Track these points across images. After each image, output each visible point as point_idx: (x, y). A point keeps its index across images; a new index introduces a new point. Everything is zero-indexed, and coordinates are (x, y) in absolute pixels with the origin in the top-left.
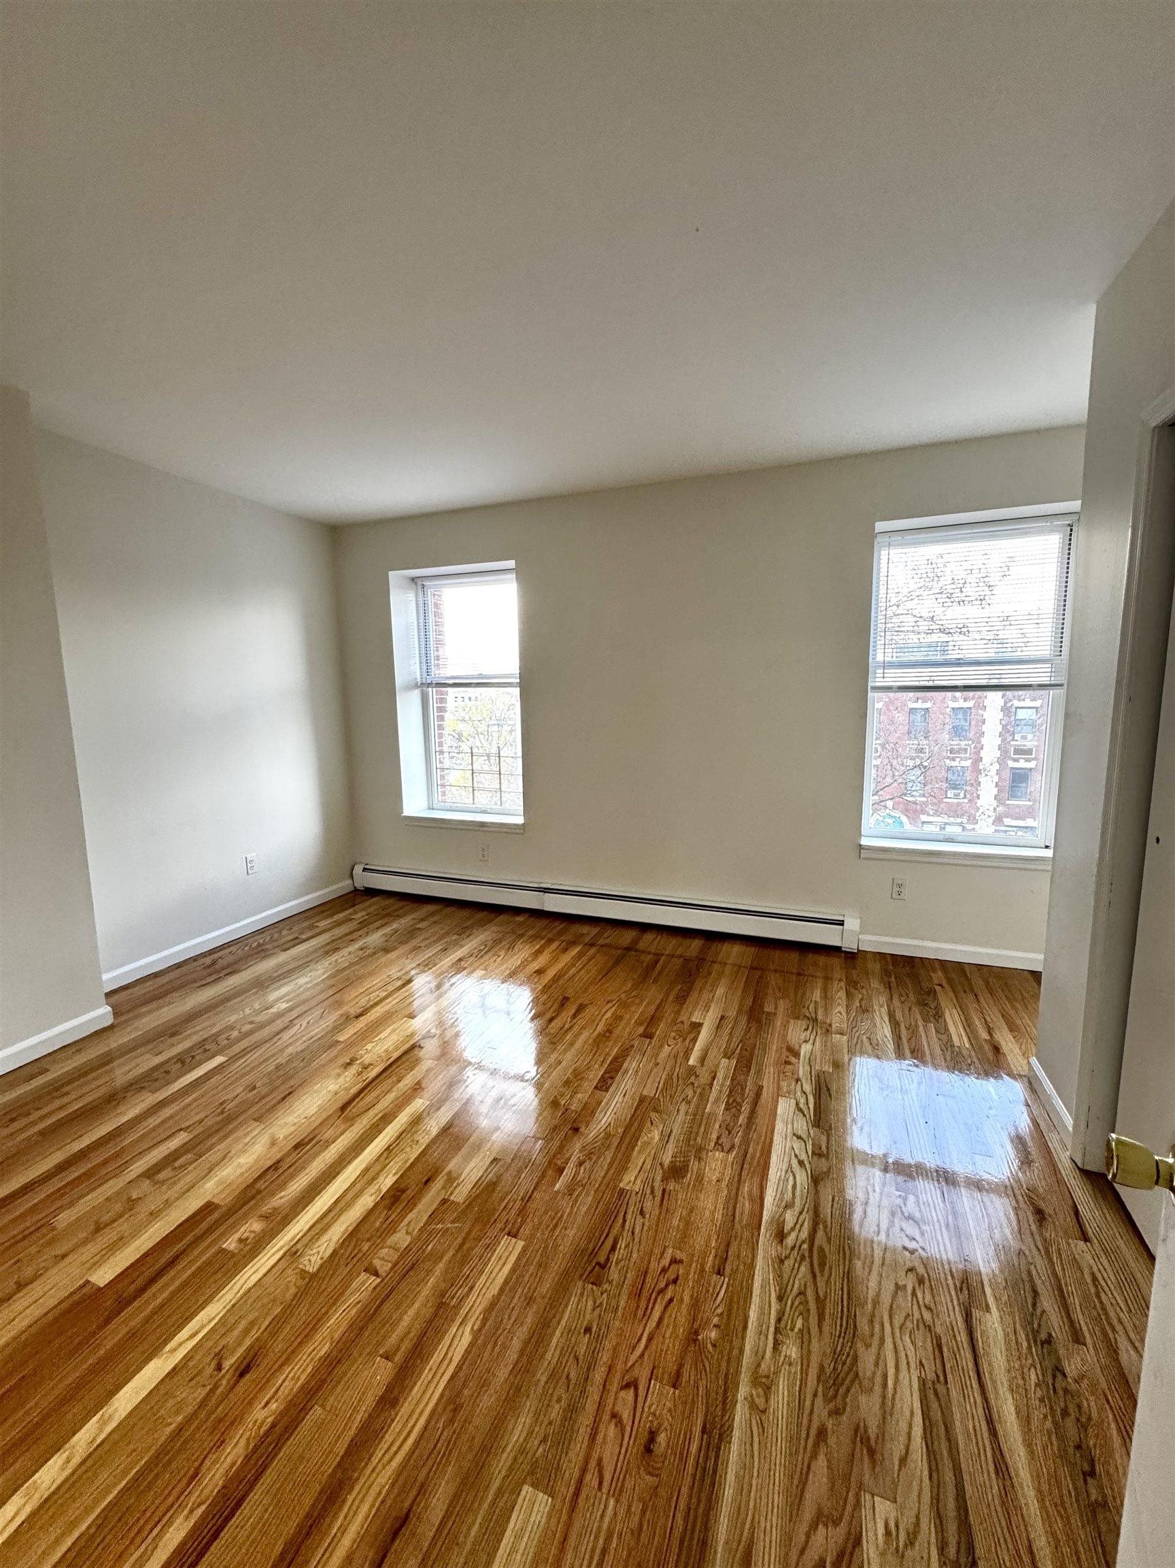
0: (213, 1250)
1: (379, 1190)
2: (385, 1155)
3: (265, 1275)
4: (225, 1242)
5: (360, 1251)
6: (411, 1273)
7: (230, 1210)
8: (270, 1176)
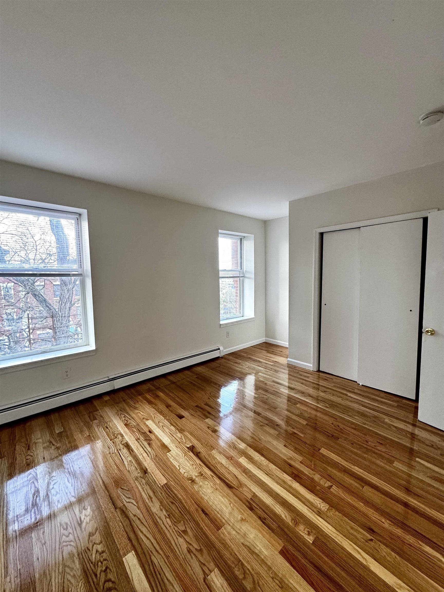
0: (313, 547)
1: (290, 480)
2: (271, 476)
3: (329, 523)
4: (309, 542)
5: (321, 490)
6: (332, 476)
7: (287, 541)
8: (269, 521)
